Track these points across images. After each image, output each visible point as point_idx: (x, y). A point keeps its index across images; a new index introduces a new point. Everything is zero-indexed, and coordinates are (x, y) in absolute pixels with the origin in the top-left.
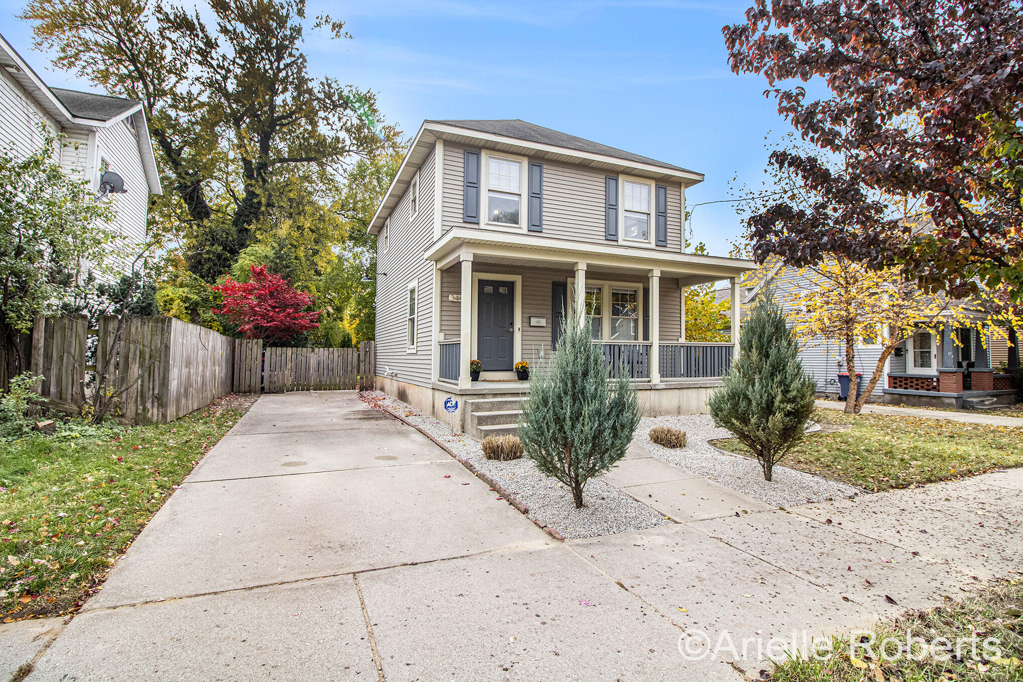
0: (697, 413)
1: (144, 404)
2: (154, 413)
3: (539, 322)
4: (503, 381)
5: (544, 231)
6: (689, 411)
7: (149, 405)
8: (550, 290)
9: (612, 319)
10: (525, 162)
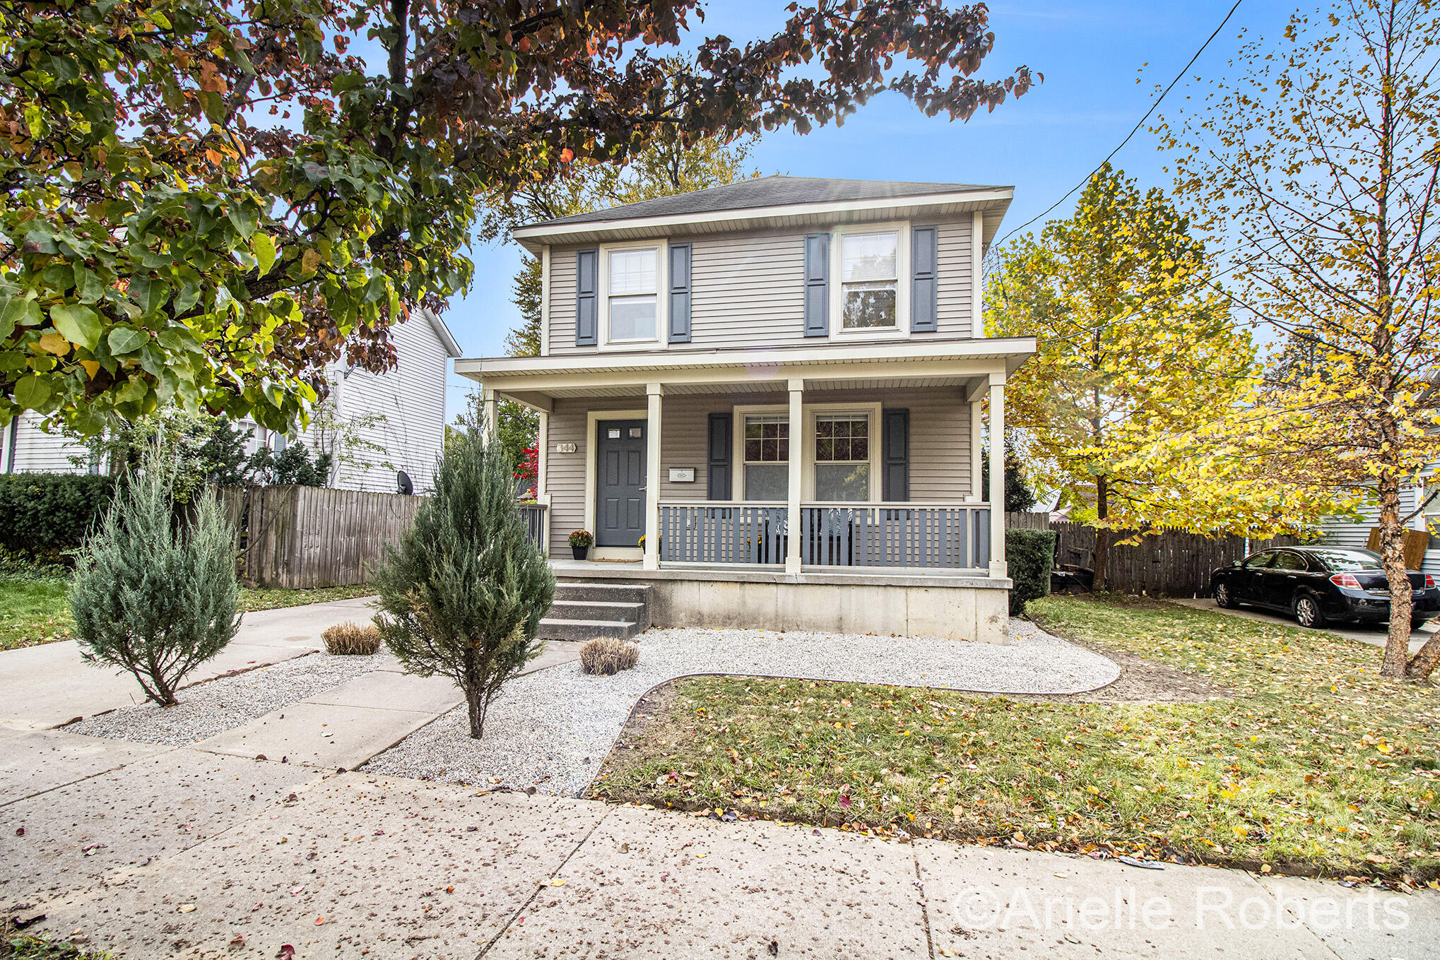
0: (883, 633)
1: (277, 569)
2: (284, 578)
3: (684, 476)
4: (628, 561)
5: (694, 340)
6: (862, 628)
7: (280, 570)
8: (706, 426)
9: (817, 466)
10: (664, 247)
